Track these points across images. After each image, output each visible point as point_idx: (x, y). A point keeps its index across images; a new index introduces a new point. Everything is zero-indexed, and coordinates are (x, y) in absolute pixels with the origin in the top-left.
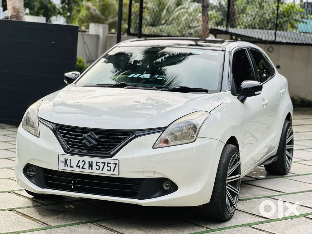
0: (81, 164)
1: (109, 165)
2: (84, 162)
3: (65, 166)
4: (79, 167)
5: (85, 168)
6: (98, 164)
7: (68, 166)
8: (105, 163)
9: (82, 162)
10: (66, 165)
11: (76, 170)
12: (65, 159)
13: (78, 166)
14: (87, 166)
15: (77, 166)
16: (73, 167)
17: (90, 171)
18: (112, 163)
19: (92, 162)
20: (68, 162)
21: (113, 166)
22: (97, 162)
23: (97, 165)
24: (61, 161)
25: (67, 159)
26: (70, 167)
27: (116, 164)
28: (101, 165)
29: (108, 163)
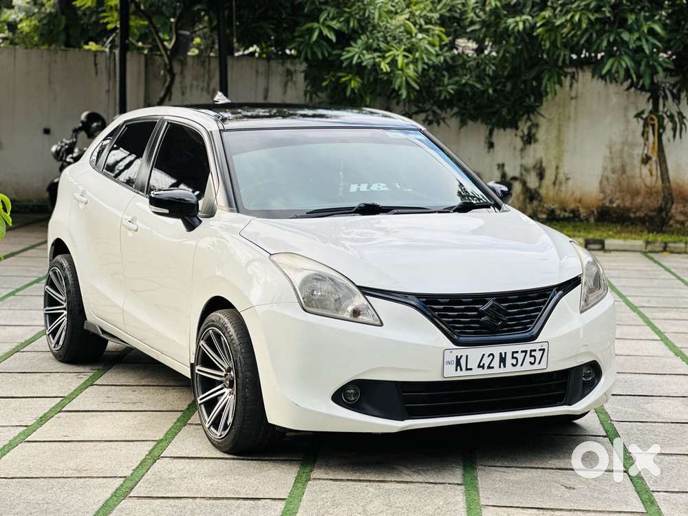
0: (486, 361)
1: (533, 353)
2: (491, 357)
3: (456, 370)
4: (483, 367)
5: (493, 368)
6: (515, 355)
7: (461, 370)
8: (526, 352)
9: (489, 356)
10: (459, 367)
11: (477, 373)
12: (457, 356)
13: (481, 365)
14: (496, 363)
15: (479, 366)
16: (471, 369)
17: (502, 370)
18: (537, 350)
19: (505, 353)
20: (463, 362)
21: (538, 354)
22: (513, 353)
23: (513, 358)
24: (449, 363)
25: (462, 356)
26: (467, 369)
27: (544, 350)
28: (520, 356)
29: (531, 351)
